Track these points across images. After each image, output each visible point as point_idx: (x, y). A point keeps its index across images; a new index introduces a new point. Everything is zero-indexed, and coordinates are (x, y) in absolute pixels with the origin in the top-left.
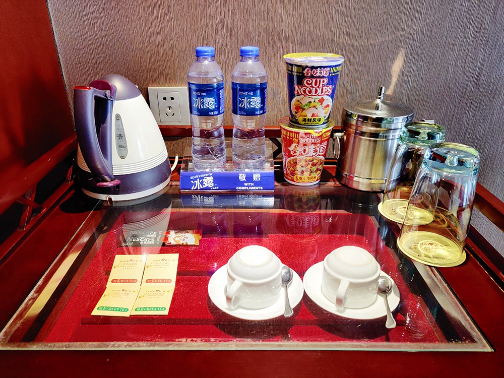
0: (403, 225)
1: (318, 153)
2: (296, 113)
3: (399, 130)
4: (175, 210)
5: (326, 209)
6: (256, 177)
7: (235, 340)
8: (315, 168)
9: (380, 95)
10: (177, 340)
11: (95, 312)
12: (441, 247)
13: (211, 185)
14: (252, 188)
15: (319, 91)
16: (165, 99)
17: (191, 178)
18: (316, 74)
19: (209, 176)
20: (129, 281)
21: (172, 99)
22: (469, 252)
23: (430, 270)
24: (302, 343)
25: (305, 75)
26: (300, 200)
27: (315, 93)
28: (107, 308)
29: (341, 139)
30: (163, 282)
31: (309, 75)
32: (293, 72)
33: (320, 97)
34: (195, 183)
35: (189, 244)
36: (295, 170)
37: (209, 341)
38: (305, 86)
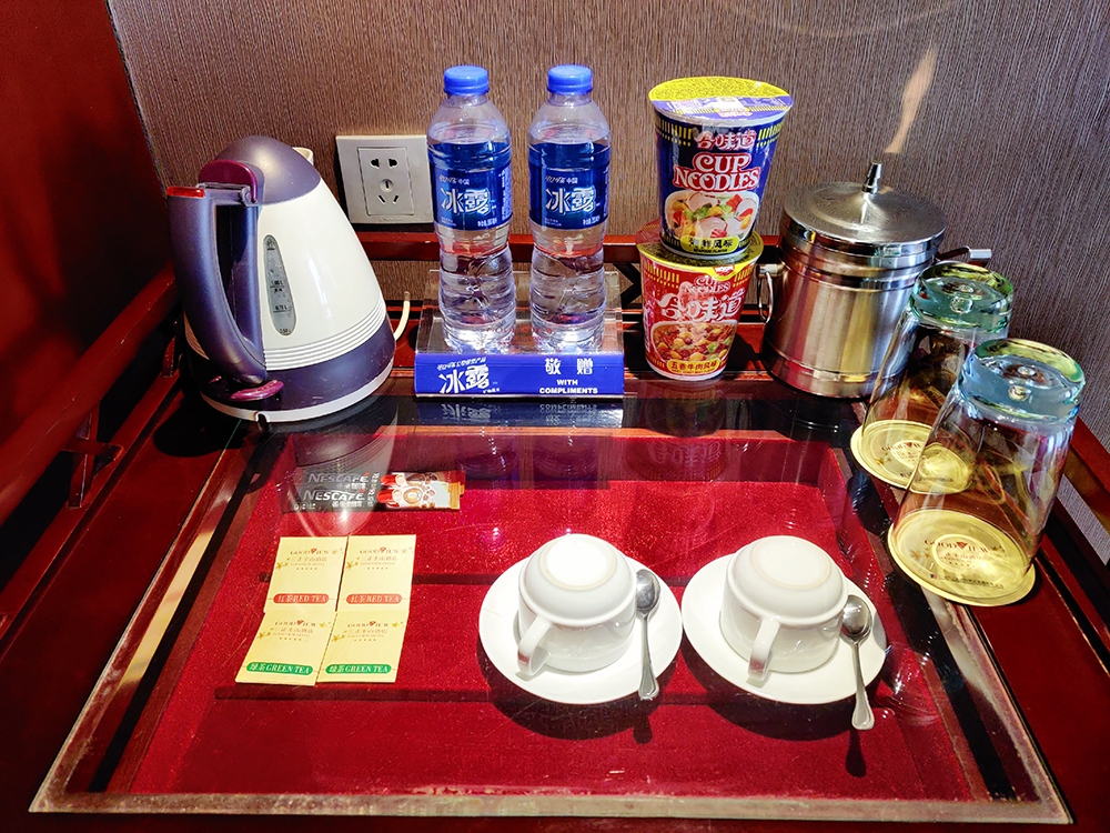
0: (907, 492)
1: (723, 314)
2: (676, 226)
3: (909, 270)
4: (407, 430)
5: (737, 429)
6: (584, 366)
7: (535, 791)
8: (714, 345)
9: (871, 184)
10: (416, 790)
11: (244, 676)
12: (982, 554)
13: (484, 383)
14: (573, 390)
15: (730, 182)
16: (375, 163)
17: (440, 367)
18: (724, 144)
19: (479, 364)
20: (310, 599)
21: (393, 163)
22: (1042, 567)
23: (954, 614)
24: (674, 798)
25: (700, 146)
26: (679, 410)
27: (721, 187)
28: (268, 667)
29: (777, 279)
30: (383, 602)
31: (707, 147)
32: (671, 136)
33: (732, 195)
34: (449, 379)
35: (436, 506)
36: (670, 349)
37: (482, 793)
38: (698, 171)
